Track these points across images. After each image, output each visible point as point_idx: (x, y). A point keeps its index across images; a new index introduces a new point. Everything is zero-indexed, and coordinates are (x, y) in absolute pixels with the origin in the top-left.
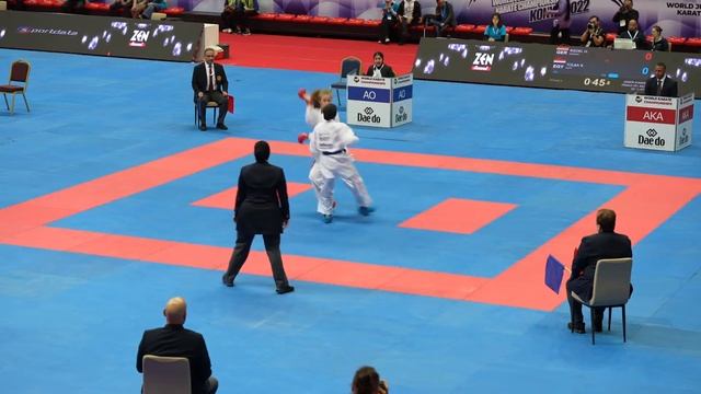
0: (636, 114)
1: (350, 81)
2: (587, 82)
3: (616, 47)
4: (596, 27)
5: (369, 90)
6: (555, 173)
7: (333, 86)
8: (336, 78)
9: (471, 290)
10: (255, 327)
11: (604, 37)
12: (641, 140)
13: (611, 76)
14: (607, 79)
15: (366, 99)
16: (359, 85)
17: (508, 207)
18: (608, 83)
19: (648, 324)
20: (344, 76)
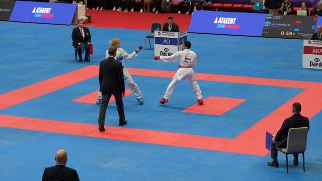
0: (308, 50)
1: (156, 34)
2: (283, 33)
3: (298, 14)
4: (288, 3)
5: (166, 39)
6: (266, 82)
7: (147, 37)
8: (148, 32)
9: (222, 145)
10: (107, 166)
11: (293, 9)
12: (311, 64)
13: (295, 30)
14: (293, 32)
15: (165, 44)
16: (161, 36)
17: (241, 101)
18: (294, 34)
19: (316, 163)
20: (153, 31)
